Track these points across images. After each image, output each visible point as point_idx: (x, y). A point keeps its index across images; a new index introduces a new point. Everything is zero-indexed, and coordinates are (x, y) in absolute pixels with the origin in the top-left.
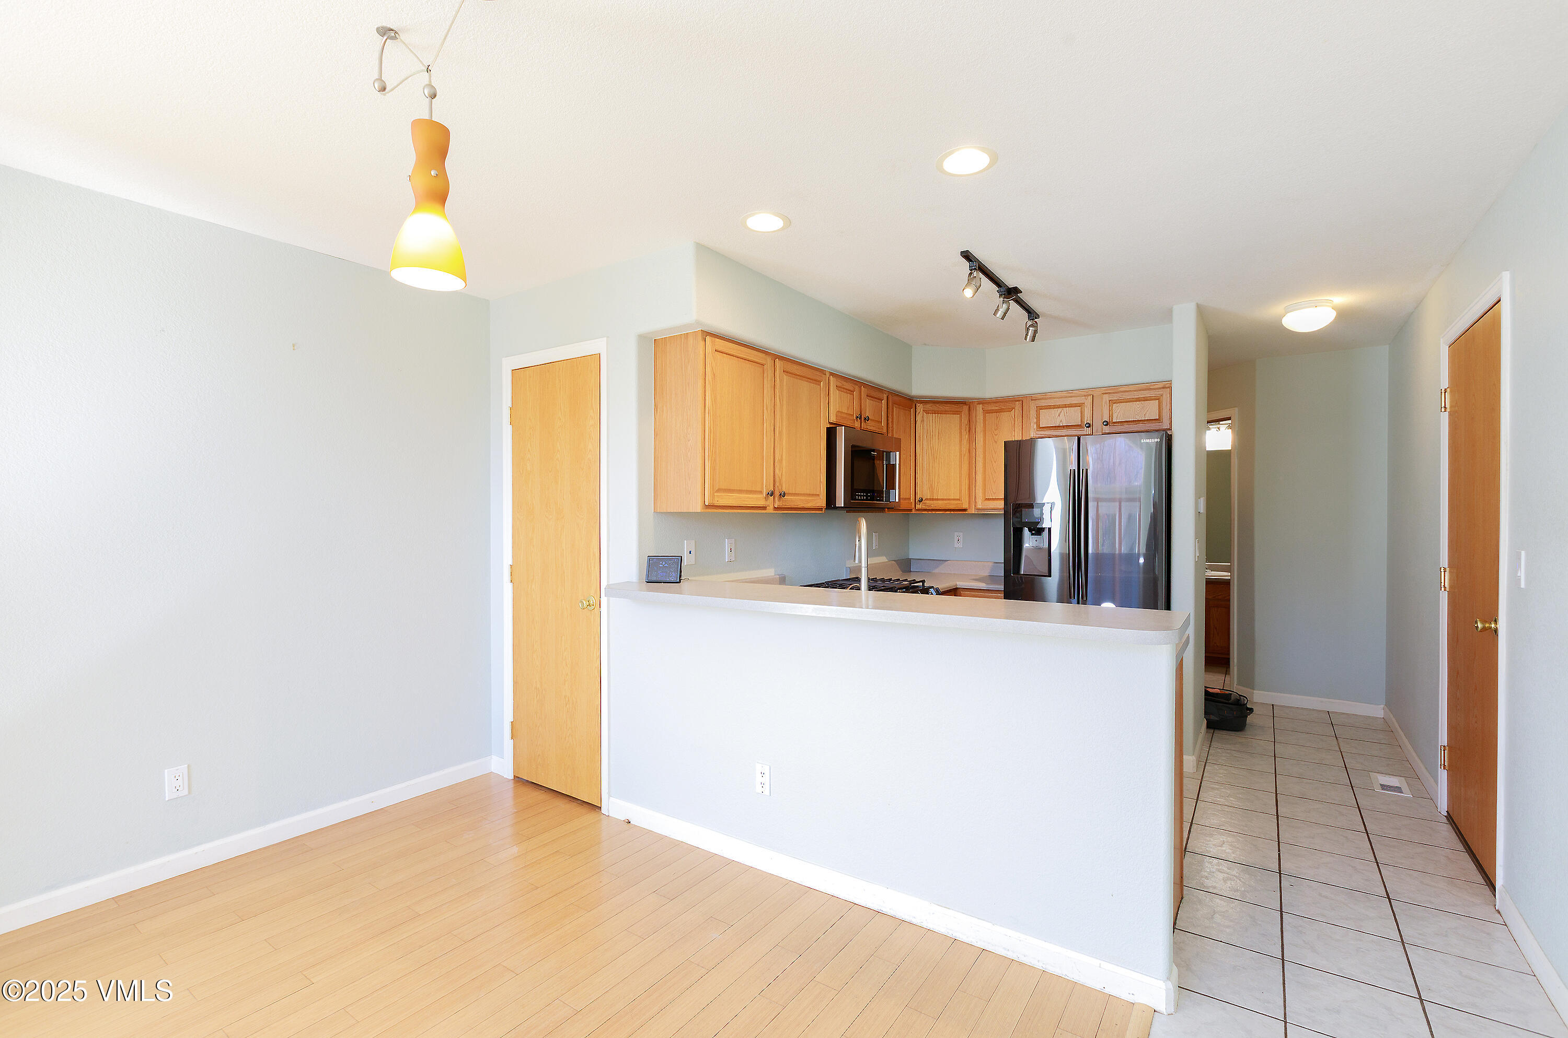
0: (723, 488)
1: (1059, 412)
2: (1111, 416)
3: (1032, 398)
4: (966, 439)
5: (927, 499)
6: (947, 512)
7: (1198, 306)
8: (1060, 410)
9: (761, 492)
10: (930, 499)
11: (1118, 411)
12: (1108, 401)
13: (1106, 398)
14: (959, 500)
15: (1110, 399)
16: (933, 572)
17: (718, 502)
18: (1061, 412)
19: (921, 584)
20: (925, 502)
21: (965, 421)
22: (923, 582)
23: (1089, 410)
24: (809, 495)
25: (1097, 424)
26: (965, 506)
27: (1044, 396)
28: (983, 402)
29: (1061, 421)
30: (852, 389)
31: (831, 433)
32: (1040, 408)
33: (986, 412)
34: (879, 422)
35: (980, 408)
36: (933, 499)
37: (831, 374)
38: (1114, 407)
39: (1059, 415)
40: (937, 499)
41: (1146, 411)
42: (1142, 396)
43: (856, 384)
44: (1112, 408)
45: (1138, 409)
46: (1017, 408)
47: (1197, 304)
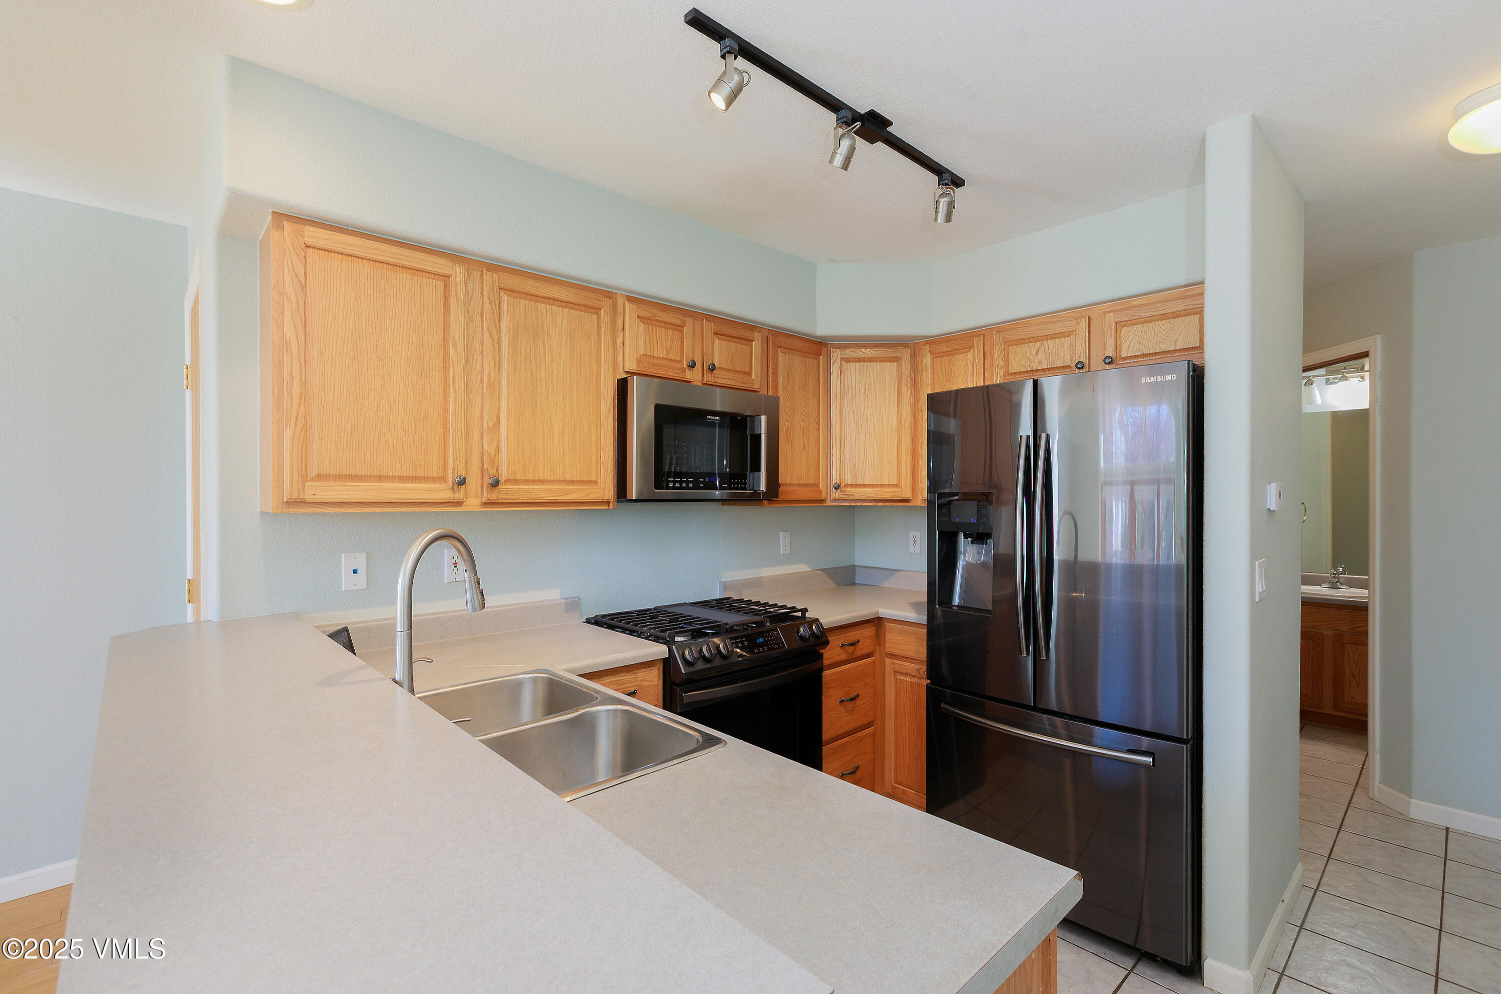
0: (332, 472)
1: (1037, 347)
2: (1118, 349)
3: (999, 328)
4: (908, 398)
5: (847, 485)
6: (880, 504)
7: (1254, 119)
8: (1038, 344)
9: (442, 479)
10: (852, 486)
11: (1130, 338)
12: (1113, 325)
13: (1111, 319)
14: (897, 486)
15: (1117, 320)
16: (882, 585)
17: (314, 497)
18: (1039, 348)
19: (799, 614)
20: (843, 489)
21: (906, 368)
22: (804, 611)
23: (1083, 341)
24: (571, 482)
25: (1097, 362)
26: (908, 495)
27: (1016, 323)
28: (933, 341)
29: (1040, 362)
30: (679, 322)
31: (622, 387)
32: (1008, 343)
33: (935, 355)
34: (744, 373)
35: (926, 350)
36: (857, 486)
37: (631, 299)
38: (1123, 334)
39: (1037, 353)
40: (863, 486)
41: (1177, 335)
42: (1170, 311)
43: (686, 316)
44: (1120, 334)
45: (1164, 333)
46: (976, 346)
47: (1253, 116)
